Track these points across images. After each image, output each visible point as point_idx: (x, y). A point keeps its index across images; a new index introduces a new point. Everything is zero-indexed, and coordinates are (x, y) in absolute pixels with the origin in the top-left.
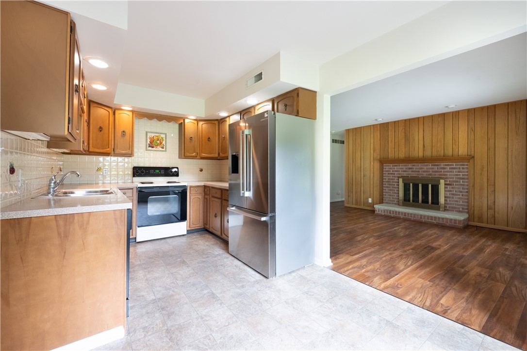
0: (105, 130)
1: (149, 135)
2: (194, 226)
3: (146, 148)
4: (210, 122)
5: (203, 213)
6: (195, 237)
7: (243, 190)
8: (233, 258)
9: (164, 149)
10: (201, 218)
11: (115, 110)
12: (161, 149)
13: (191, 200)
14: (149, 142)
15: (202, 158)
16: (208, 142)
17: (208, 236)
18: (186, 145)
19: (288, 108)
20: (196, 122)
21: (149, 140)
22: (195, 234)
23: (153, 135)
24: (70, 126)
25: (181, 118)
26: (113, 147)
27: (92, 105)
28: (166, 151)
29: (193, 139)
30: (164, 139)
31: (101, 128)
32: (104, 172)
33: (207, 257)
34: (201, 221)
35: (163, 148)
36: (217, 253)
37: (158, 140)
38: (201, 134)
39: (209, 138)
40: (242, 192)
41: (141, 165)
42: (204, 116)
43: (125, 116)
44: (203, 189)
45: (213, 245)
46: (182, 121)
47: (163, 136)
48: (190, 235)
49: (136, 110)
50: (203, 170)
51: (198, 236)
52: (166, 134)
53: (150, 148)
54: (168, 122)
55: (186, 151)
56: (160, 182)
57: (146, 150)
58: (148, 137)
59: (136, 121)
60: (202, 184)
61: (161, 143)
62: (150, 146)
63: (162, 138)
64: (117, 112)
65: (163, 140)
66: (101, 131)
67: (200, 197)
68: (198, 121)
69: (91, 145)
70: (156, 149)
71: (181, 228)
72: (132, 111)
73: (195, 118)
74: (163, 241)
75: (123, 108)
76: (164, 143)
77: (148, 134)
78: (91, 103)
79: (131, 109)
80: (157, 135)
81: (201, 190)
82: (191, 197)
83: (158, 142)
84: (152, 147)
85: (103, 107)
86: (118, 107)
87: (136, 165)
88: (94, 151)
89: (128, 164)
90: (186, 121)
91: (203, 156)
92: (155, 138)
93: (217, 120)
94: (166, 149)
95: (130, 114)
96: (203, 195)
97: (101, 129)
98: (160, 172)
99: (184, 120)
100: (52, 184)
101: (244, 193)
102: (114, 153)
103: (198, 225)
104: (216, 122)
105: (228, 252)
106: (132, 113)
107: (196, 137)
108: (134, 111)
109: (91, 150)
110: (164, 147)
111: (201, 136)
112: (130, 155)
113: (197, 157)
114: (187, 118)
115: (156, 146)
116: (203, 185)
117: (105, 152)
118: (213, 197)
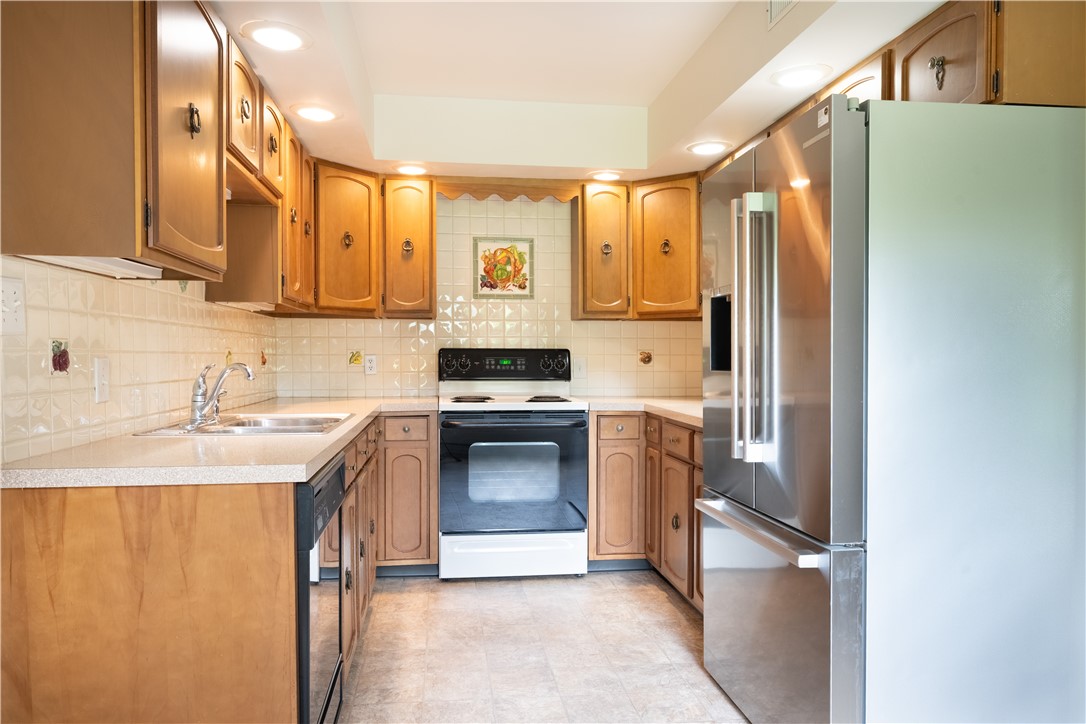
0: (360, 243)
1: (483, 247)
2: (613, 550)
3: (475, 290)
4: (669, 185)
5: (642, 510)
6: (611, 587)
7: (741, 436)
8: (715, 691)
9: (526, 292)
10: (635, 526)
11: (384, 181)
12: (518, 291)
13: (603, 460)
14: (481, 272)
15: (645, 316)
16: (664, 257)
17: (653, 591)
18: (588, 274)
19: (951, 73)
20: (621, 191)
21: (482, 265)
22: (616, 577)
23: (493, 247)
24: (151, 229)
25: (574, 182)
26: (381, 292)
27: (324, 172)
28: (532, 297)
29: (614, 251)
30: (527, 257)
31: (347, 236)
32: (368, 364)
33: (625, 669)
34: (635, 535)
35: (522, 287)
36: (663, 660)
37: (508, 262)
38: (639, 233)
39: (666, 244)
40: (737, 444)
41: (463, 342)
42: (644, 166)
43: (411, 197)
44: (642, 422)
45: (661, 625)
46: (578, 193)
47: (523, 248)
48: (597, 579)
49: (437, 172)
50: (654, 358)
51: (622, 587)
52: (532, 241)
53: (486, 291)
54: (533, 200)
55: (589, 294)
56: (508, 395)
57: (476, 296)
58: (480, 254)
59: (441, 209)
60: (640, 405)
61: (517, 271)
62: (484, 285)
63: (520, 255)
64: (391, 185)
65: (522, 263)
66: (348, 245)
67: (632, 451)
68: (628, 185)
69: (322, 289)
70: (505, 292)
71: (569, 551)
72: (430, 178)
73: (616, 177)
74: (512, 586)
75: (402, 170)
76: (526, 270)
77: (479, 244)
78: (321, 168)
79: (422, 171)
80: (505, 245)
81: (633, 429)
82: (602, 450)
83: (509, 268)
84: (493, 287)
85: (353, 176)
86: (391, 171)
87: (449, 345)
88: (331, 305)
89: (429, 338)
90: (590, 189)
91: (647, 310)
92: (501, 256)
93: (694, 174)
94: (532, 290)
95: (424, 186)
96: (644, 444)
97: (348, 240)
98: (514, 363)
99: (583, 187)
100: (199, 398)
101: (743, 449)
102: (385, 311)
103: (625, 549)
104: (691, 184)
105: (702, 665)
106: (427, 183)
107: (624, 245)
108: (436, 177)
109: (323, 302)
110: (527, 284)
111: (639, 240)
112: (427, 313)
113: (626, 312)
114: (592, 180)
115: (503, 281)
116: (642, 409)
117: (359, 307)
118: (669, 454)
